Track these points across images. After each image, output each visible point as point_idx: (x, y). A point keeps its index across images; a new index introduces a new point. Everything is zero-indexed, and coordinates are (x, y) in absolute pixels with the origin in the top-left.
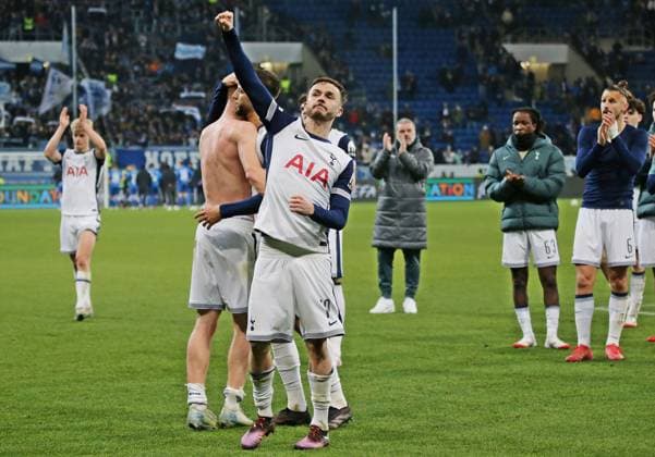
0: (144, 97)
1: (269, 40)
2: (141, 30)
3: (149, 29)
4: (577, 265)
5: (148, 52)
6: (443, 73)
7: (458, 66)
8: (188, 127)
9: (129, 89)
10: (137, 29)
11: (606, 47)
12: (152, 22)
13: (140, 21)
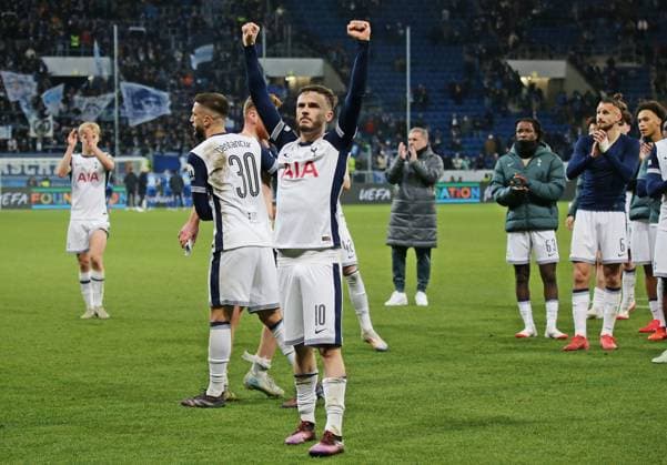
1: (293, 56)
2: (177, 46)
3: (184, 45)
4: (575, 262)
5: (184, 67)
6: (452, 86)
7: (466, 80)
10: (173, 46)
11: (601, 64)
12: (187, 39)
13: (176, 39)
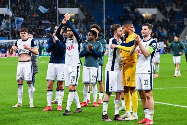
0: (31, 24)
1: (69, 7)
2: (32, 4)
3: (34, 4)
5: (33, 11)
6: (120, 17)
7: (124, 15)
8: (43, 33)
9: (27, 22)
10: (30, 4)
11: (168, 9)
12: (35, 2)
13: (31, 2)
